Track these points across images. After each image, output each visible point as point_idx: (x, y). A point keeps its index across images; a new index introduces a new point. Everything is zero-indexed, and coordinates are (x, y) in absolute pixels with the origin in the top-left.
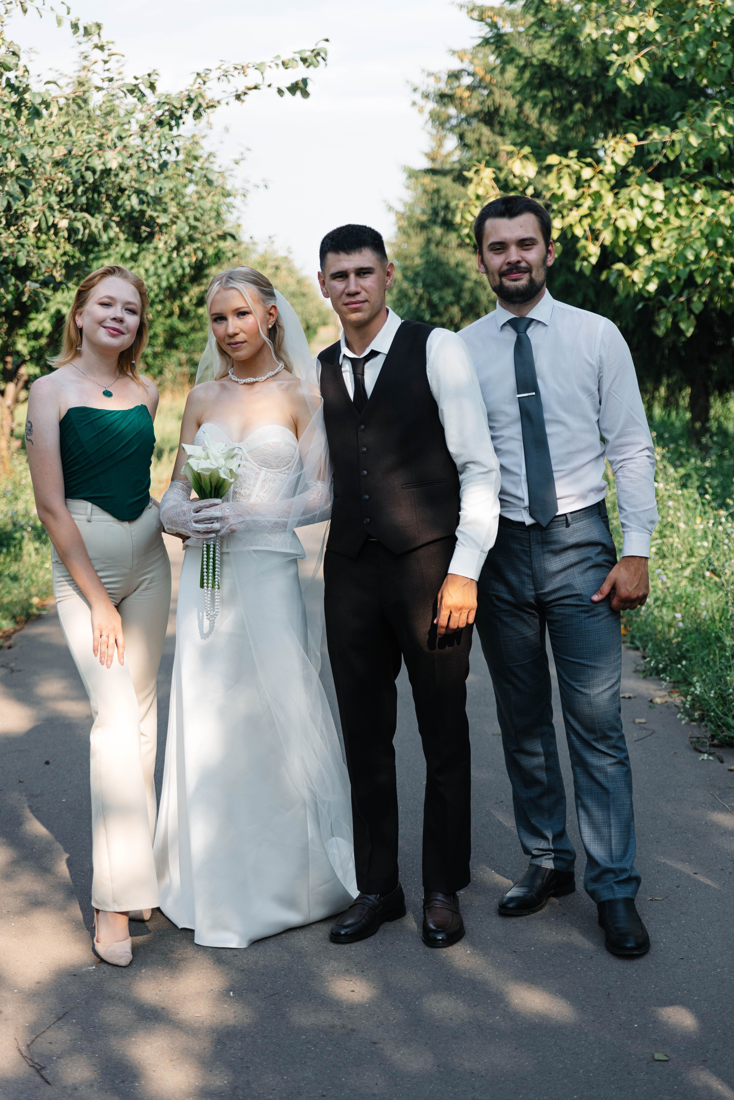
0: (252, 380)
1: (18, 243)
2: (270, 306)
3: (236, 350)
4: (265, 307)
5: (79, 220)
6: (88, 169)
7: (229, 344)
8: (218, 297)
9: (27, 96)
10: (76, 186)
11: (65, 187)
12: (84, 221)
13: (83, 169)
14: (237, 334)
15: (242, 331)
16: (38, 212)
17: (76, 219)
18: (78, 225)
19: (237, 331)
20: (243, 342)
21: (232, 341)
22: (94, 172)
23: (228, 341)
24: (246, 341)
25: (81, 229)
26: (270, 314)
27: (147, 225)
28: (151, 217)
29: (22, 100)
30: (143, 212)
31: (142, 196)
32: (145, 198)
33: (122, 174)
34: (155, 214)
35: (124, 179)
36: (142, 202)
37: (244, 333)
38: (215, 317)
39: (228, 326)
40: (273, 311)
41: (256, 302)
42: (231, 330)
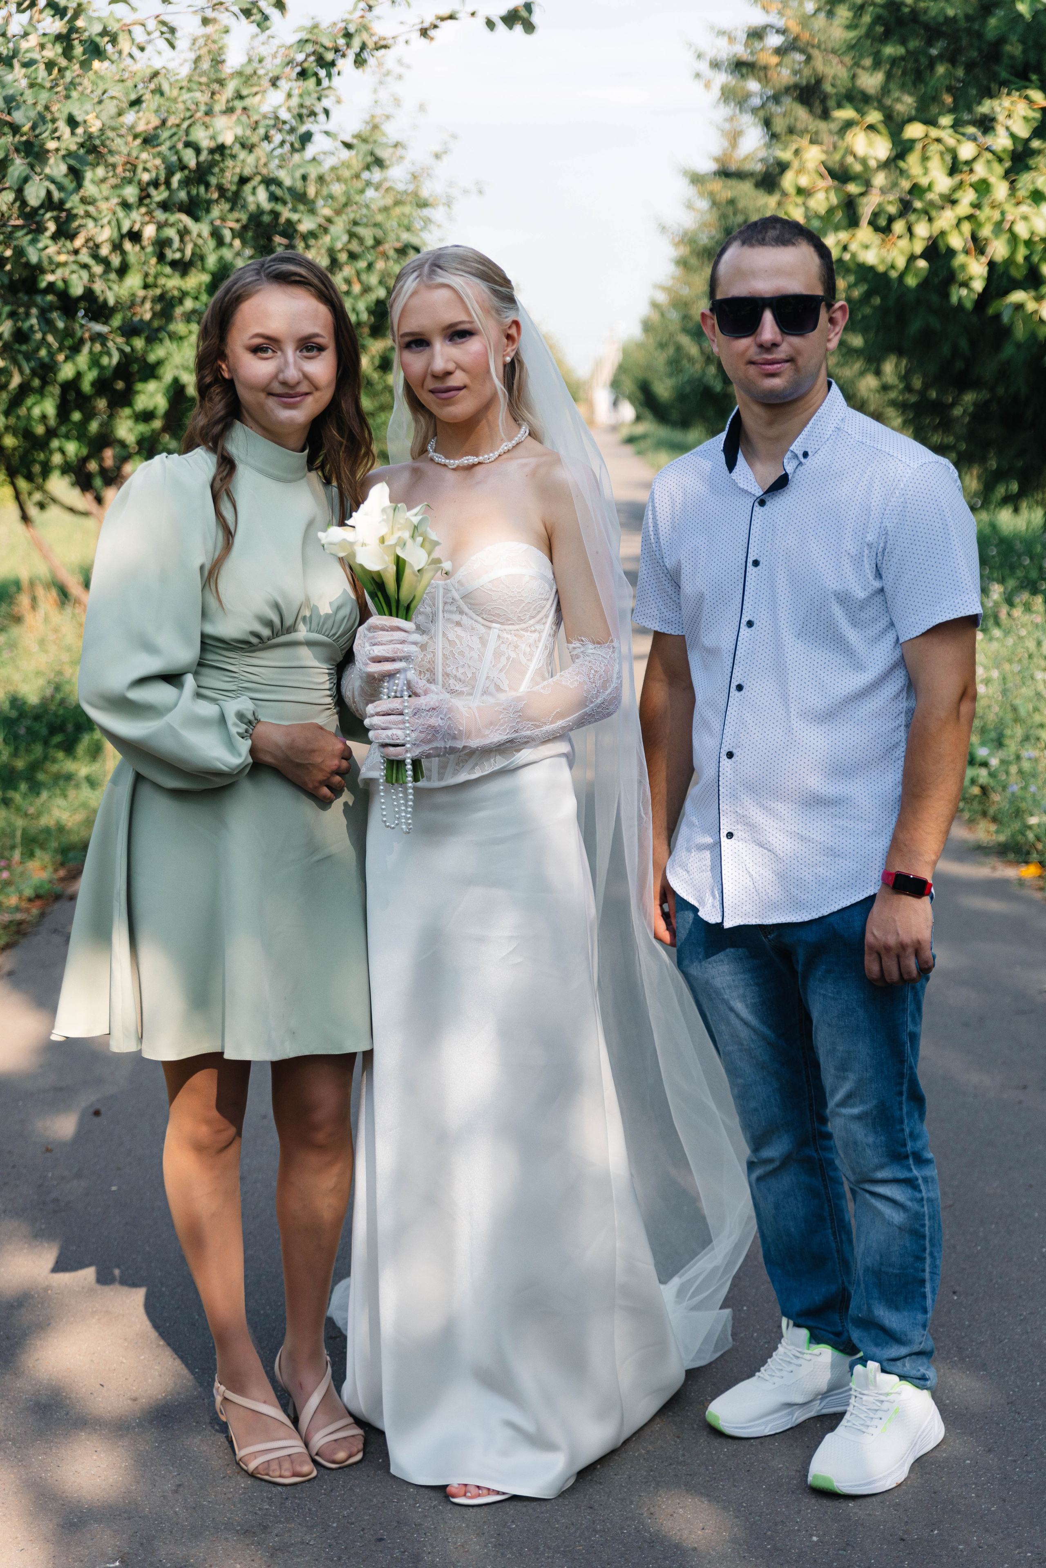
0: (470, 460)
1: (75, 262)
2: (509, 320)
3: (446, 402)
4: (499, 324)
5: (172, 225)
6: (188, 144)
7: (432, 391)
8: (415, 301)
9: (80, 23)
10: (170, 173)
11: (154, 174)
12: (180, 227)
13: (180, 146)
14: (448, 374)
15: (459, 367)
16: (105, 212)
17: (167, 224)
18: (171, 233)
19: (451, 366)
20: (458, 389)
21: (440, 385)
22: (198, 151)
23: (430, 384)
24: (465, 387)
25: (176, 240)
26: (509, 337)
27: (284, 234)
28: (289, 222)
29: (72, 29)
30: (276, 215)
31: (273, 188)
32: (278, 192)
33: (243, 155)
34: (295, 217)
35: (247, 162)
36: (273, 198)
37: (463, 370)
38: (407, 339)
39: (432, 358)
40: (513, 331)
41: (486, 311)
42: (439, 365)
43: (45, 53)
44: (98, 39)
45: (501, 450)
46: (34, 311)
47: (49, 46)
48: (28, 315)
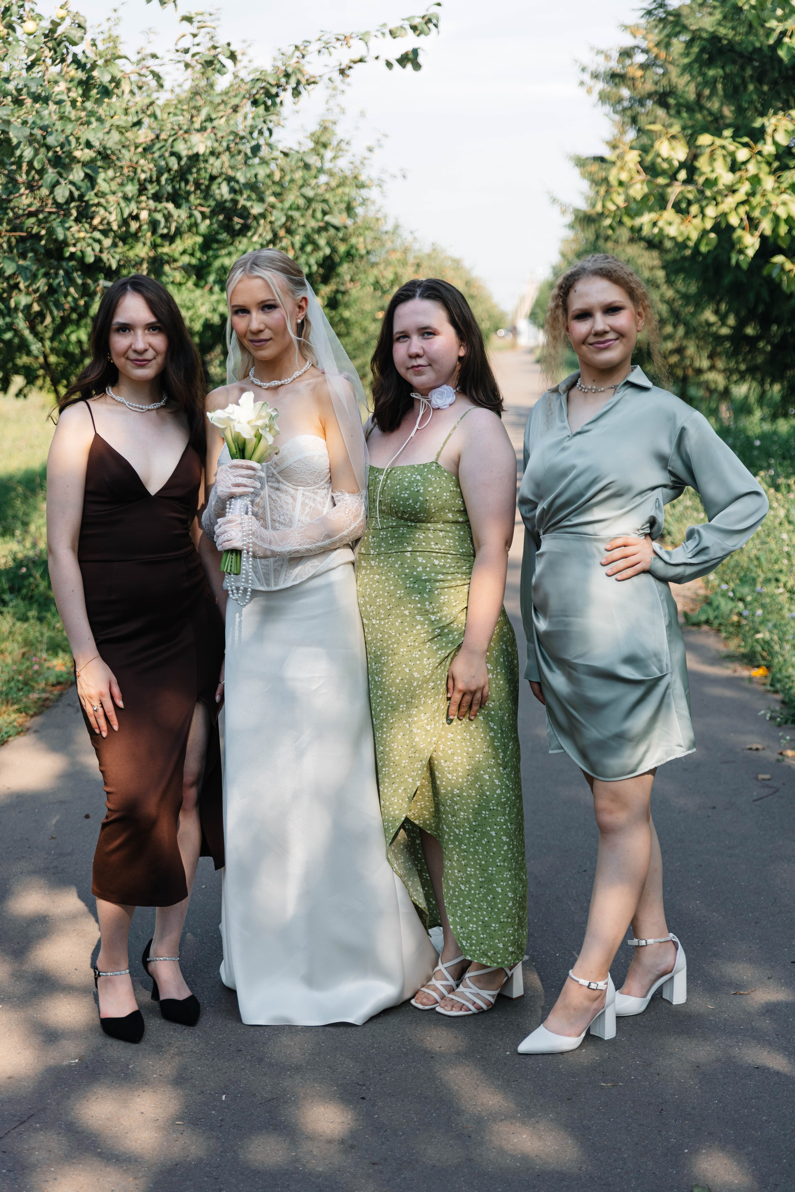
0: (277, 383)
1: (91, 237)
2: (300, 297)
3: (260, 348)
4: (294, 299)
5: (159, 211)
6: (173, 154)
7: (251, 341)
8: (241, 286)
9: (95, 73)
10: (160, 174)
11: (148, 175)
12: (166, 212)
13: (167, 154)
15: (267, 327)
16: (112, 203)
17: (156, 210)
18: (159, 217)
19: (262, 327)
20: (267, 340)
21: (255, 338)
22: (179, 158)
23: (251, 337)
24: (271, 339)
25: (163, 221)
26: (300, 307)
27: (241, 216)
28: (244, 207)
29: (90, 78)
30: (235, 202)
31: (232, 184)
32: (237, 187)
33: (212, 160)
34: (248, 204)
35: (215, 165)
36: (233, 191)
37: (270, 329)
38: (236, 309)
39: (250, 321)
40: (303, 304)
41: (285, 293)
42: (255, 325)
43: (71, 94)
44: (108, 85)
45: (294, 376)
46: (61, 272)
47: (74, 89)
48: (57, 274)
